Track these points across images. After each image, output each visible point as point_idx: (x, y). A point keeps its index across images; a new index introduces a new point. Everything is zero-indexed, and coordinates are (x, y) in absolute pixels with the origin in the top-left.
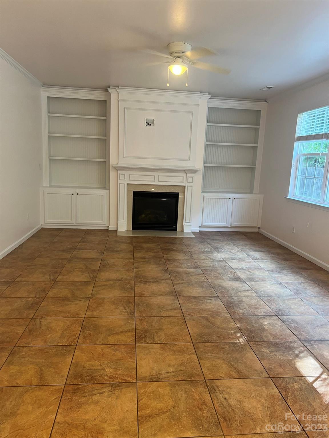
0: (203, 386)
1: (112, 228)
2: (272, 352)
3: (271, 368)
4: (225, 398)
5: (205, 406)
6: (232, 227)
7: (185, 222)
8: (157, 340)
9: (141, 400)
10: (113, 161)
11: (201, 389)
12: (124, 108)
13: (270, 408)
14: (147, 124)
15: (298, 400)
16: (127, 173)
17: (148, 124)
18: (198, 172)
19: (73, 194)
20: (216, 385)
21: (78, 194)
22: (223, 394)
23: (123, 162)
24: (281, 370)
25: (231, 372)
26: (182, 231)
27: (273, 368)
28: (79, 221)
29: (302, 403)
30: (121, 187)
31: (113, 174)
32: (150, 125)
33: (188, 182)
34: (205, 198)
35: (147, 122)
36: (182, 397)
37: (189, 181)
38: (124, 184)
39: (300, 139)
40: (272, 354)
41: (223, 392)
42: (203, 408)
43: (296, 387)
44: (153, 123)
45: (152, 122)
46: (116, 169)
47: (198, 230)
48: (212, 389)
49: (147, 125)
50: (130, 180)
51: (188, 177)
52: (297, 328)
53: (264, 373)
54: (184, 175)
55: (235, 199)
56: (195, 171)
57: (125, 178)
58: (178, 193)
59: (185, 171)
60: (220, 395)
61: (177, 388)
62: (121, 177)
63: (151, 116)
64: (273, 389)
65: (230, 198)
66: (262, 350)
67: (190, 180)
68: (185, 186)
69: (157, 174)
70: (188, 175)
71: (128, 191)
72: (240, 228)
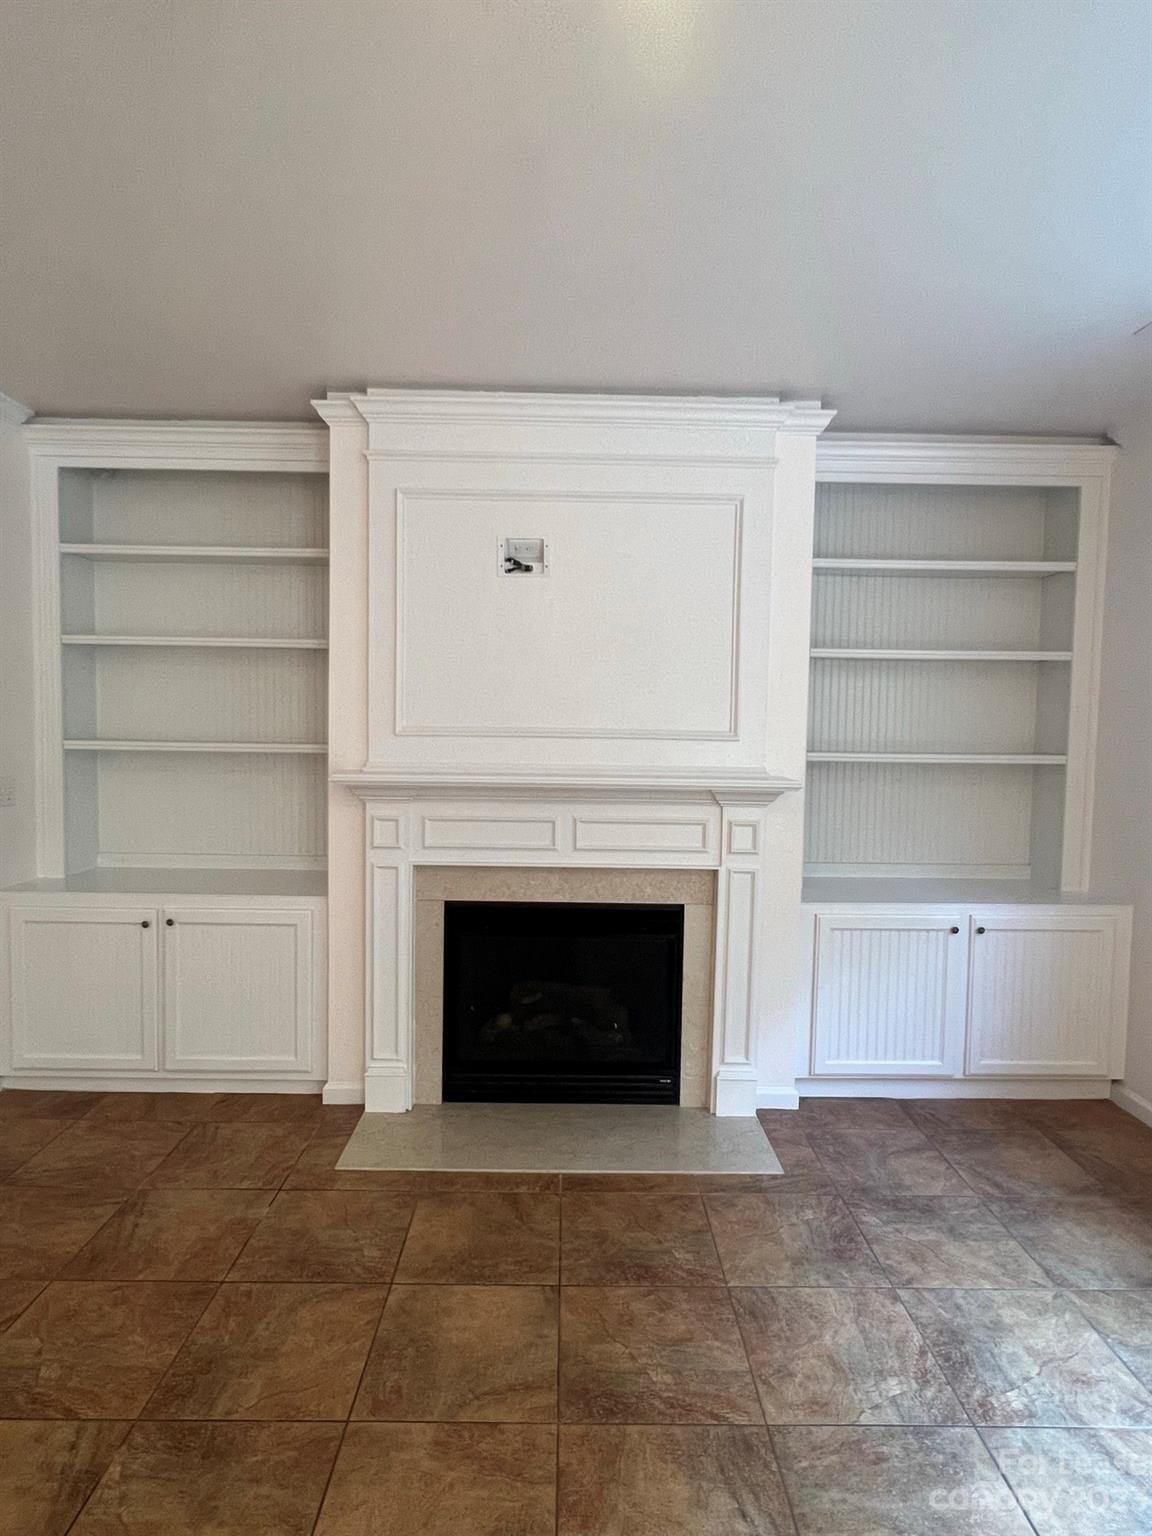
1: (336, 1093)
6: (970, 1080)
7: (723, 1062)
10: (344, 752)
12: (396, 491)
14: (509, 566)
16: (409, 813)
17: (517, 566)
18: (779, 802)
19: (145, 925)
21: (170, 923)
23: (392, 760)
26: (706, 1109)
28: (182, 1056)
30: (380, 882)
31: (340, 818)
32: (528, 569)
33: (730, 852)
34: (824, 928)
35: (513, 555)
37: (735, 847)
38: (396, 868)
44: (541, 559)
45: (536, 554)
46: (361, 792)
47: (787, 1098)
49: (510, 571)
50: (428, 848)
51: (730, 824)
54: (708, 812)
55: (981, 931)
56: (764, 796)
57: (401, 837)
58: (682, 906)
59: (713, 797)
62: (381, 834)
63: (524, 526)
65: (955, 930)
67: (742, 839)
68: (715, 873)
69: (562, 813)
70: (733, 813)
71: (420, 900)
72: (1023, 1081)
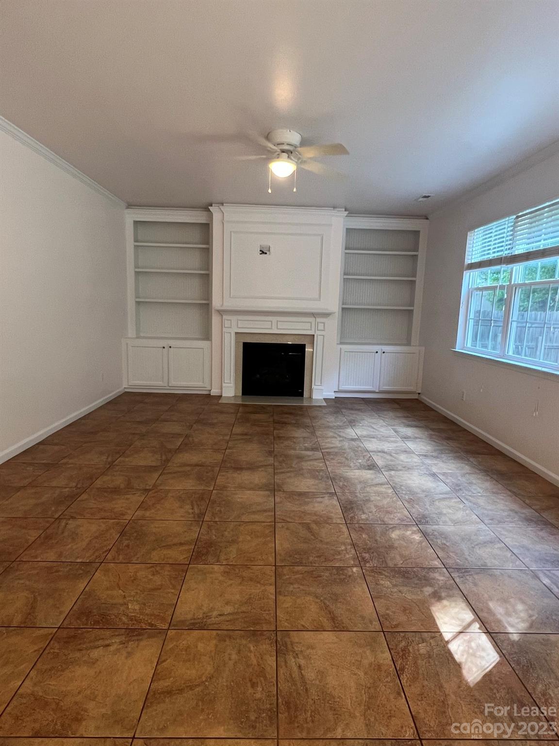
0: (269, 642)
1: (215, 392)
2: (395, 586)
3: (388, 615)
4: (300, 667)
5: (262, 679)
6: (380, 392)
7: (315, 385)
8: (223, 558)
9: (164, 661)
10: (216, 303)
11: (265, 646)
12: (231, 232)
13: (369, 688)
14: (261, 252)
15: (421, 677)
16: (234, 318)
17: (263, 252)
18: (331, 316)
19: (164, 348)
20: (291, 642)
21: (170, 347)
22: (298, 658)
23: (229, 304)
24: (403, 618)
25: (321, 619)
26: (310, 397)
27: (391, 613)
28: (173, 383)
29: (426, 683)
30: (227, 337)
31: (215, 319)
32: (266, 253)
33: (318, 330)
34: (343, 351)
35: (262, 250)
36: (230, 659)
37: (319, 328)
38: (230, 333)
39: (472, 266)
40: (395, 590)
41: (299, 655)
42: (258, 683)
43: (422, 651)
44: (269, 251)
45: (268, 249)
46: (221, 312)
47: (332, 395)
48: (282, 648)
49: (261, 254)
50: (240, 328)
51: (318, 323)
52: (445, 546)
53: (374, 623)
54: (312, 319)
55: (384, 352)
56: (326, 315)
57: (232, 325)
58: (305, 345)
59: (314, 315)
60: (293, 660)
61: (228, 642)
62: (227, 324)
63: (265, 242)
64: (382, 652)
65: (377, 352)
66: (382, 582)
67: (321, 327)
68: (314, 335)
69: (274, 319)
70: (318, 320)
71: (237, 342)
72: (393, 393)
